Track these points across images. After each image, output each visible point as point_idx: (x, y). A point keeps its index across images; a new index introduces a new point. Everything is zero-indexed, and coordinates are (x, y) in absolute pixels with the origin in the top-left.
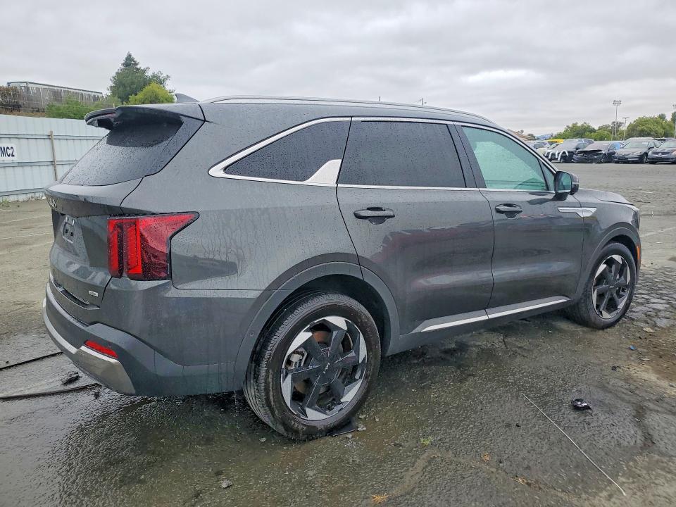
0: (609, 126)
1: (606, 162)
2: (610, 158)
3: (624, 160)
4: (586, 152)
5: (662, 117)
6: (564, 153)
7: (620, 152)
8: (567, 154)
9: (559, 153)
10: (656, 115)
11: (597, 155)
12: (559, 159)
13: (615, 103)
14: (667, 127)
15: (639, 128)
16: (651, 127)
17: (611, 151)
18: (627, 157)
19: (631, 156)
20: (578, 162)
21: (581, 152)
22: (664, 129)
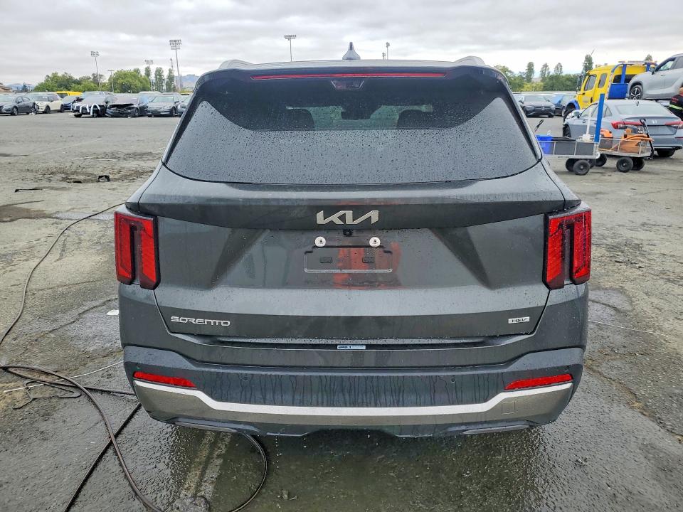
0: (90, 78)
1: (139, 116)
2: (142, 112)
3: (157, 114)
4: (118, 106)
5: (137, 71)
6: (95, 107)
7: (152, 106)
8: (99, 108)
9: (90, 107)
10: (132, 70)
11: (130, 109)
12: (91, 114)
13: (93, 53)
14: (144, 81)
15: (120, 81)
16: (130, 80)
17: (141, 105)
18: (159, 110)
19: (162, 110)
20: (112, 116)
21: (114, 106)
22: (141, 82)
